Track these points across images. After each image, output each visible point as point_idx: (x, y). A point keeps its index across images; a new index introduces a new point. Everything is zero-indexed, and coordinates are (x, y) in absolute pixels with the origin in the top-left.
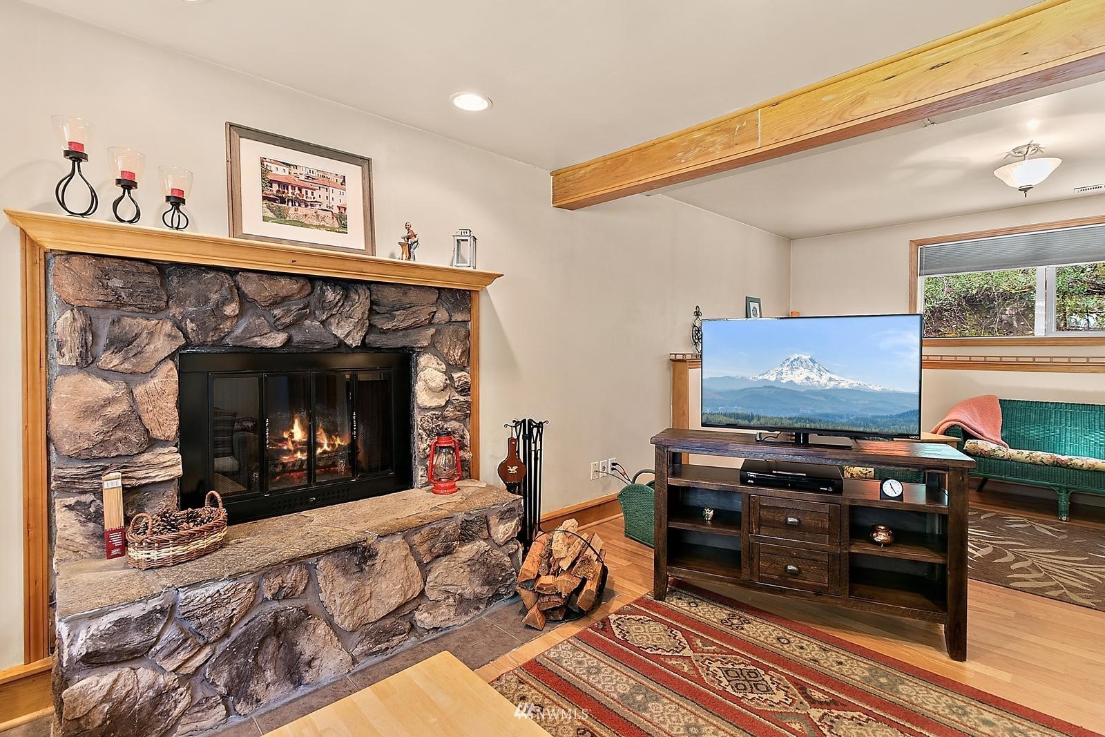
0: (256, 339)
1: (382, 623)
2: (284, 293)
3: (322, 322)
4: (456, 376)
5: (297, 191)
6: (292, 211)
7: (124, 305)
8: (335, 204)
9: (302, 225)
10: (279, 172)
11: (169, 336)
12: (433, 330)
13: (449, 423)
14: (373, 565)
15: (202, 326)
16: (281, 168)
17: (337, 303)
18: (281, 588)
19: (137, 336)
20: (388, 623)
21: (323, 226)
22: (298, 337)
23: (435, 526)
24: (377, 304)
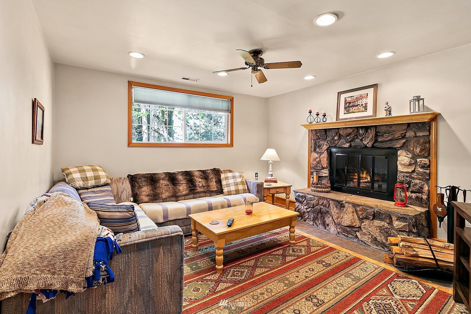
0: (343, 145)
1: (347, 228)
2: (348, 132)
3: (360, 140)
4: (418, 160)
5: (353, 103)
6: (351, 110)
7: (320, 139)
8: (363, 103)
9: (354, 112)
10: (349, 100)
11: (326, 145)
12: (404, 141)
13: (415, 180)
14: (343, 209)
15: (330, 142)
16: (349, 98)
17: (364, 134)
18: (323, 203)
19: (321, 145)
20: (348, 229)
21: (360, 111)
22: (353, 144)
23: (365, 207)
24: (379, 132)
